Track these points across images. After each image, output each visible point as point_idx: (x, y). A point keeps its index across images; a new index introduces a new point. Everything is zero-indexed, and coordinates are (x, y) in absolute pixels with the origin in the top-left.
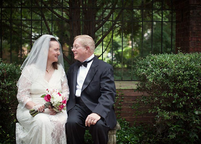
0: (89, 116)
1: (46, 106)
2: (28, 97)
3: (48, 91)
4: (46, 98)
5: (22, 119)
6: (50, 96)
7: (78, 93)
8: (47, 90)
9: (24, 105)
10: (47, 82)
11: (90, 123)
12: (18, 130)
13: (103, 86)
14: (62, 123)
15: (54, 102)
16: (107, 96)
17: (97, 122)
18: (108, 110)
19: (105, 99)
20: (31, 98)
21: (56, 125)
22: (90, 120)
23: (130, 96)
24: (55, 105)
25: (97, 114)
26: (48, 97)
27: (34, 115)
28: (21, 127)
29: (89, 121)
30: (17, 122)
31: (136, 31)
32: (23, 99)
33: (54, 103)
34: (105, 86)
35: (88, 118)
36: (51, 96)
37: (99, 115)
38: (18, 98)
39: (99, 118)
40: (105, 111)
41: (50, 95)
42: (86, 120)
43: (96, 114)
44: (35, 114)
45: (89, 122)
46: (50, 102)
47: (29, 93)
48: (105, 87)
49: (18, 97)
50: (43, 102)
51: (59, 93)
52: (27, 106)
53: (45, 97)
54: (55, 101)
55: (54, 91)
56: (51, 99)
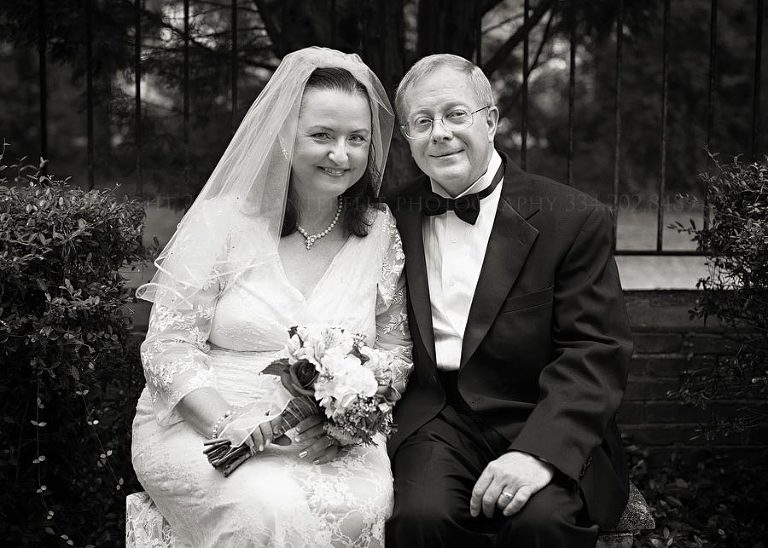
0: (493, 464)
1: (288, 419)
2: (197, 359)
3: (295, 337)
4: (290, 379)
5: (158, 480)
6: (313, 366)
7: (449, 354)
8: (293, 332)
9: (173, 404)
10: (300, 296)
11: (496, 503)
12: (138, 532)
13: (568, 318)
14: (368, 517)
15: (334, 399)
16: (589, 366)
17: (533, 496)
18: (590, 439)
19: (579, 382)
20: (212, 368)
21: (336, 526)
22: (495, 488)
23: (653, 330)
24: (342, 412)
25: (536, 457)
26: (302, 375)
27: (232, 466)
28: (152, 517)
29: (491, 494)
30: (135, 486)
31: (646, 13)
32: (172, 370)
33: (337, 404)
34: (579, 314)
35: (486, 475)
36: (318, 368)
37: (547, 465)
38: (145, 361)
39: (543, 477)
40: (577, 444)
41: (312, 361)
42: (478, 488)
43: (531, 459)
44: (238, 462)
45: (487, 498)
46: (313, 398)
47: (204, 340)
48: (581, 320)
49: (146, 356)
50: (277, 398)
51: (356, 352)
52: (187, 414)
53: (288, 372)
54: (339, 392)
55: (330, 341)
56: (317, 386)
